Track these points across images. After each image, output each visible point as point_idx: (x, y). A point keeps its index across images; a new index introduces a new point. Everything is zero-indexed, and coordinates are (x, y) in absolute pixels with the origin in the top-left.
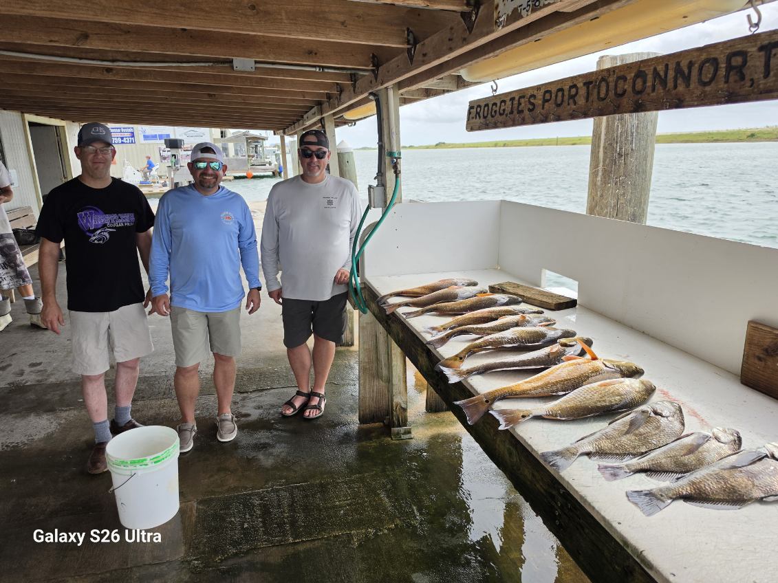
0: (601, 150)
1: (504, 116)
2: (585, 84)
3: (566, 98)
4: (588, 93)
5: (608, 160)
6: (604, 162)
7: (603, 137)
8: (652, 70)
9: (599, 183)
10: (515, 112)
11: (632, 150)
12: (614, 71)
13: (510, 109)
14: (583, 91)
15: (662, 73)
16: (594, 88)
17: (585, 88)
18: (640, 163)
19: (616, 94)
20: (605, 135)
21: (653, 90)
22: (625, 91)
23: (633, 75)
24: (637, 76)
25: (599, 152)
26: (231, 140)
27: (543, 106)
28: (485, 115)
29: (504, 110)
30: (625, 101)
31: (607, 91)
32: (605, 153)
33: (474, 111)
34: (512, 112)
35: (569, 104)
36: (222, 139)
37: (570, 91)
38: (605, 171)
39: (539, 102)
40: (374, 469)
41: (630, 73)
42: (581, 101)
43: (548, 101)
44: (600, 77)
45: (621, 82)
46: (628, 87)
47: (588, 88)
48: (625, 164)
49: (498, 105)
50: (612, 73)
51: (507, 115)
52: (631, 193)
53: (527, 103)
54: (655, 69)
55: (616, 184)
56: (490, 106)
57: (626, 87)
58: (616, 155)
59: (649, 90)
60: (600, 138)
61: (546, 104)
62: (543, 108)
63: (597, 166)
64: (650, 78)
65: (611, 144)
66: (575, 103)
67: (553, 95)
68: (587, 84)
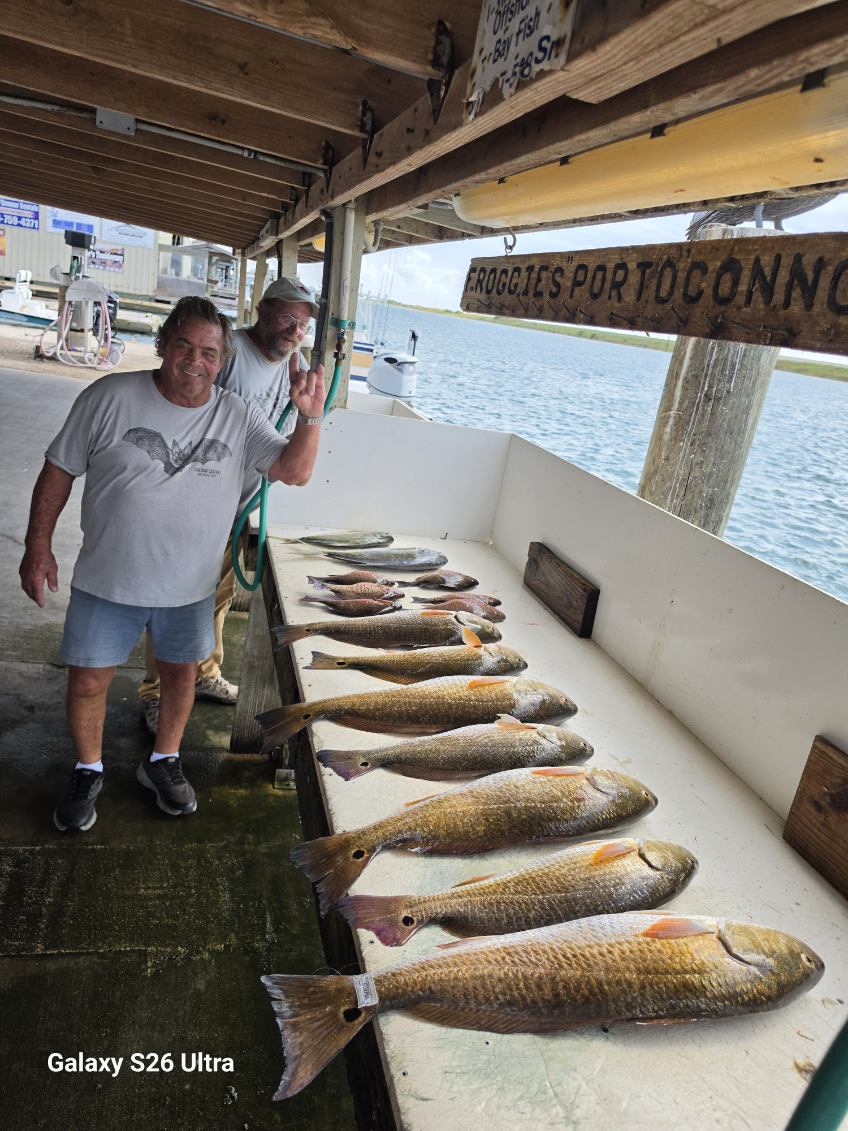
0: (680, 382)
1: (515, 295)
2: (640, 265)
3: (608, 285)
4: (642, 285)
5: (687, 402)
6: (681, 404)
7: (686, 362)
8: (752, 262)
9: (666, 437)
10: (531, 293)
11: (728, 392)
12: (689, 251)
13: (524, 286)
14: (634, 279)
15: (768, 271)
16: (652, 275)
17: (638, 273)
18: (736, 417)
19: (685, 294)
20: (691, 359)
21: (748, 301)
22: (701, 293)
23: (719, 264)
24: (725, 268)
25: (676, 385)
26: (187, 251)
27: (572, 291)
28: (490, 288)
29: (516, 285)
30: (697, 311)
31: (672, 286)
32: (685, 389)
33: (475, 276)
34: (526, 293)
35: (610, 298)
36: (176, 247)
37: (615, 273)
38: (679, 419)
39: (566, 283)
40: (227, 837)
41: (714, 259)
42: (629, 296)
43: (580, 284)
44: (665, 257)
45: (697, 273)
46: (706, 286)
47: (643, 273)
48: (712, 414)
49: (510, 274)
50: (685, 253)
51: (518, 295)
52: (714, 464)
53: (550, 281)
54: (757, 260)
55: (692, 444)
56: (499, 272)
57: (704, 285)
58: (701, 395)
59: (740, 300)
60: (681, 364)
61: (577, 290)
62: (571, 296)
63: (668, 409)
64: (746, 275)
65: (696, 377)
66: (620, 298)
67: (590, 275)
68: (643, 266)
